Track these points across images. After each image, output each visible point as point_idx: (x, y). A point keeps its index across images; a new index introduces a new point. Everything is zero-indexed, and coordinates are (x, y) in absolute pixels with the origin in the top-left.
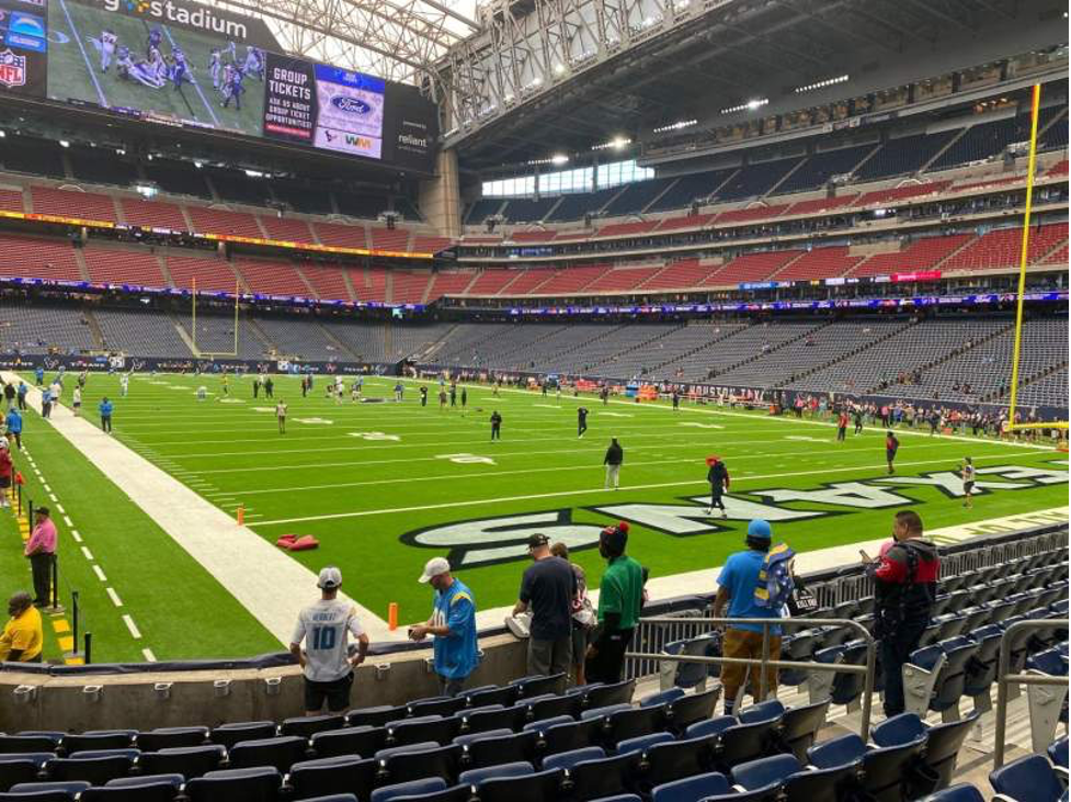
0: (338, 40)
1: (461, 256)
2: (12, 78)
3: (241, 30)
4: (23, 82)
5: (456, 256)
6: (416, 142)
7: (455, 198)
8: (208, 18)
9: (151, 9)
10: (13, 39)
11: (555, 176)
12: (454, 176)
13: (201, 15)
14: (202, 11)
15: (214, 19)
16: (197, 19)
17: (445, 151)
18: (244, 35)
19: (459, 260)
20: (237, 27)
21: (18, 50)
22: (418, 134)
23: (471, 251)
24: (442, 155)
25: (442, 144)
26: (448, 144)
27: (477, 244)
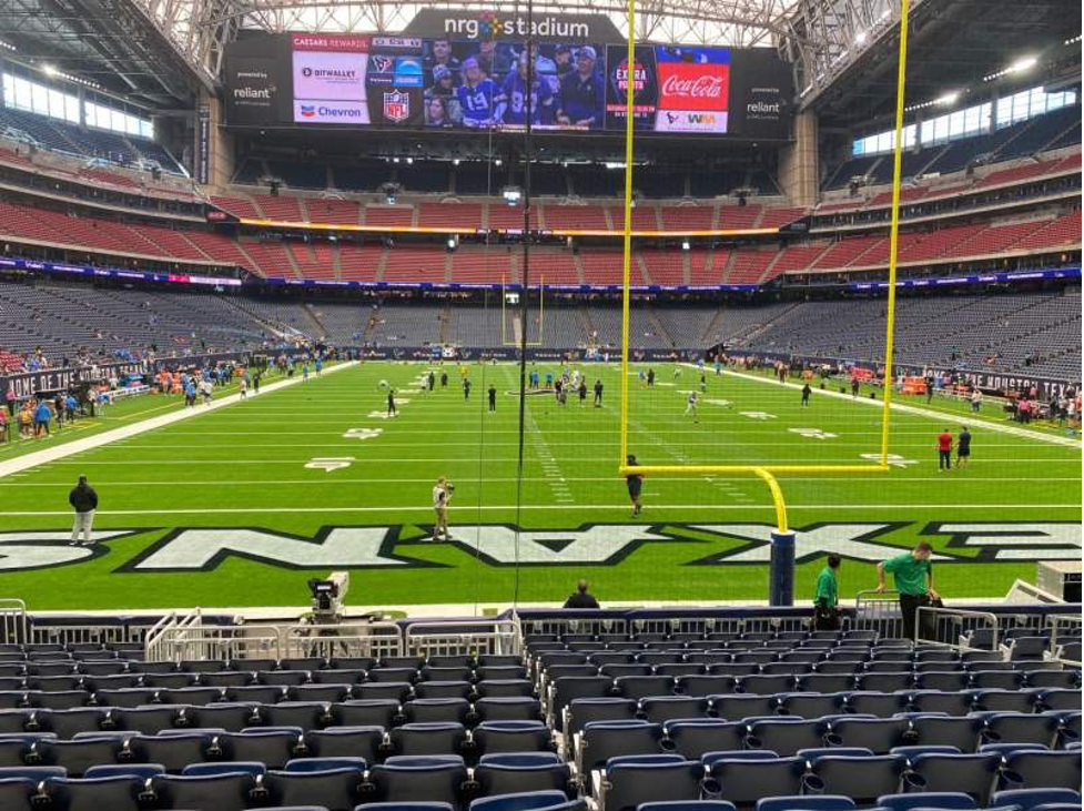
0: (717, 23)
1: (814, 227)
2: (399, 113)
3: (583, 29)
4: (406, 116)
5: (808, 228)
6: (768, 108)
7: (812, 163)
8: (553, 25)
9: (504, 29)
10: (400, 80)
11: (942, 120)
12: (811, 139)
13: (547, 24)
14: (548, 20)
15: (559, 25)
16: (544, 29)
17: (802, 113)
18: (587, 34)
19: (811, 231)
20: (579, 27)
21: (403, 89)
22: (769, 99)
23: (826, 220)
24: (799, 118)
25: (799, 106)
26: (804, 104)
27: (833, 212)
